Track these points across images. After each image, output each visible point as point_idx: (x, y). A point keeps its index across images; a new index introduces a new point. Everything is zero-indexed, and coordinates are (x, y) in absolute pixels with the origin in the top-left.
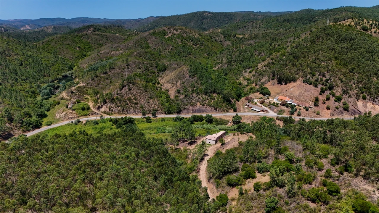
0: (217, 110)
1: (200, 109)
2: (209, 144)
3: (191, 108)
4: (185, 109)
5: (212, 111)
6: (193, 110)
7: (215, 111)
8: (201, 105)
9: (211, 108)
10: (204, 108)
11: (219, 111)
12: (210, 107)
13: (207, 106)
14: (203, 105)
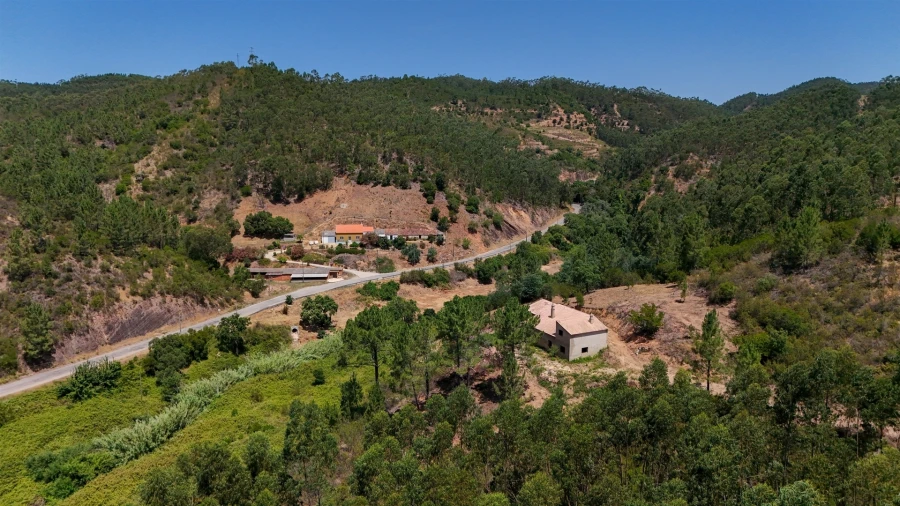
0: (206, 301)
1: (138, 313)
2: (585, 355)
3: (98, 321)
4: (70, 331)
5: (191, 316)
6: (110, 328)
7: (199, 308)
8: (138, 298)
9: (181, 301)
10: (155, 305)
11: (213, 306)
12: (176, 296)
13: (162, 294)
14: (147, 295)
